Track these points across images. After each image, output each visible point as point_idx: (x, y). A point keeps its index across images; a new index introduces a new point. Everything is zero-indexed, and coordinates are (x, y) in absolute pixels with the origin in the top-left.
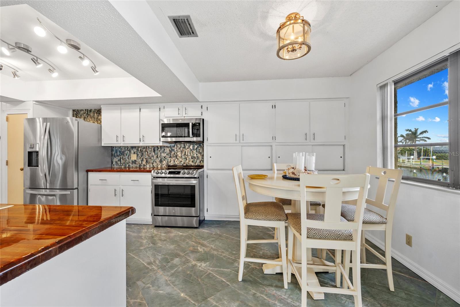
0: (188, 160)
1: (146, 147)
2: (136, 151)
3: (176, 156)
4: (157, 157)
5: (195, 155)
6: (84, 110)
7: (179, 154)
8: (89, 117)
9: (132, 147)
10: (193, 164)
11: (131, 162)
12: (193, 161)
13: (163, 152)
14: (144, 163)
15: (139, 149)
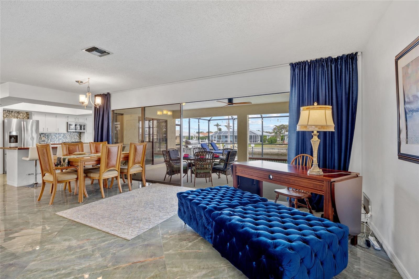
0: (72, 140)
1: (50, 133)
2: (44, 135)
3: (67, 138)
4: (57, 138)
5: (76, 137)
6: (7, 111)
7: (68, 137)
8: (10, 115)
9: (42, 134)
10: (74, 141)
11: (41, 141)
12: (74, 140)
13: (60, 136)
14: (49, 141)
15: (46, 134)
